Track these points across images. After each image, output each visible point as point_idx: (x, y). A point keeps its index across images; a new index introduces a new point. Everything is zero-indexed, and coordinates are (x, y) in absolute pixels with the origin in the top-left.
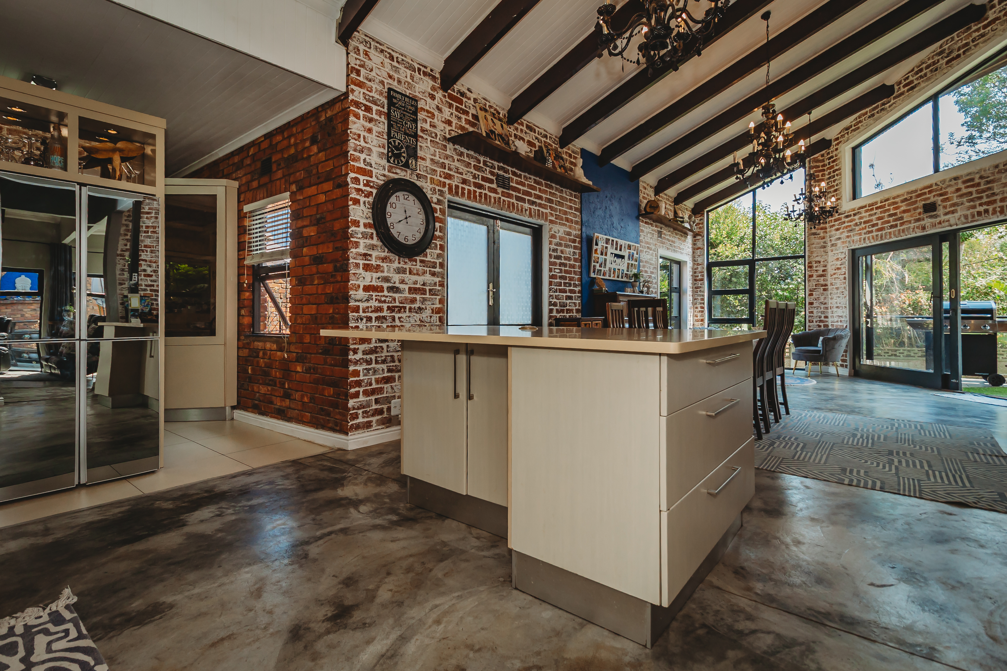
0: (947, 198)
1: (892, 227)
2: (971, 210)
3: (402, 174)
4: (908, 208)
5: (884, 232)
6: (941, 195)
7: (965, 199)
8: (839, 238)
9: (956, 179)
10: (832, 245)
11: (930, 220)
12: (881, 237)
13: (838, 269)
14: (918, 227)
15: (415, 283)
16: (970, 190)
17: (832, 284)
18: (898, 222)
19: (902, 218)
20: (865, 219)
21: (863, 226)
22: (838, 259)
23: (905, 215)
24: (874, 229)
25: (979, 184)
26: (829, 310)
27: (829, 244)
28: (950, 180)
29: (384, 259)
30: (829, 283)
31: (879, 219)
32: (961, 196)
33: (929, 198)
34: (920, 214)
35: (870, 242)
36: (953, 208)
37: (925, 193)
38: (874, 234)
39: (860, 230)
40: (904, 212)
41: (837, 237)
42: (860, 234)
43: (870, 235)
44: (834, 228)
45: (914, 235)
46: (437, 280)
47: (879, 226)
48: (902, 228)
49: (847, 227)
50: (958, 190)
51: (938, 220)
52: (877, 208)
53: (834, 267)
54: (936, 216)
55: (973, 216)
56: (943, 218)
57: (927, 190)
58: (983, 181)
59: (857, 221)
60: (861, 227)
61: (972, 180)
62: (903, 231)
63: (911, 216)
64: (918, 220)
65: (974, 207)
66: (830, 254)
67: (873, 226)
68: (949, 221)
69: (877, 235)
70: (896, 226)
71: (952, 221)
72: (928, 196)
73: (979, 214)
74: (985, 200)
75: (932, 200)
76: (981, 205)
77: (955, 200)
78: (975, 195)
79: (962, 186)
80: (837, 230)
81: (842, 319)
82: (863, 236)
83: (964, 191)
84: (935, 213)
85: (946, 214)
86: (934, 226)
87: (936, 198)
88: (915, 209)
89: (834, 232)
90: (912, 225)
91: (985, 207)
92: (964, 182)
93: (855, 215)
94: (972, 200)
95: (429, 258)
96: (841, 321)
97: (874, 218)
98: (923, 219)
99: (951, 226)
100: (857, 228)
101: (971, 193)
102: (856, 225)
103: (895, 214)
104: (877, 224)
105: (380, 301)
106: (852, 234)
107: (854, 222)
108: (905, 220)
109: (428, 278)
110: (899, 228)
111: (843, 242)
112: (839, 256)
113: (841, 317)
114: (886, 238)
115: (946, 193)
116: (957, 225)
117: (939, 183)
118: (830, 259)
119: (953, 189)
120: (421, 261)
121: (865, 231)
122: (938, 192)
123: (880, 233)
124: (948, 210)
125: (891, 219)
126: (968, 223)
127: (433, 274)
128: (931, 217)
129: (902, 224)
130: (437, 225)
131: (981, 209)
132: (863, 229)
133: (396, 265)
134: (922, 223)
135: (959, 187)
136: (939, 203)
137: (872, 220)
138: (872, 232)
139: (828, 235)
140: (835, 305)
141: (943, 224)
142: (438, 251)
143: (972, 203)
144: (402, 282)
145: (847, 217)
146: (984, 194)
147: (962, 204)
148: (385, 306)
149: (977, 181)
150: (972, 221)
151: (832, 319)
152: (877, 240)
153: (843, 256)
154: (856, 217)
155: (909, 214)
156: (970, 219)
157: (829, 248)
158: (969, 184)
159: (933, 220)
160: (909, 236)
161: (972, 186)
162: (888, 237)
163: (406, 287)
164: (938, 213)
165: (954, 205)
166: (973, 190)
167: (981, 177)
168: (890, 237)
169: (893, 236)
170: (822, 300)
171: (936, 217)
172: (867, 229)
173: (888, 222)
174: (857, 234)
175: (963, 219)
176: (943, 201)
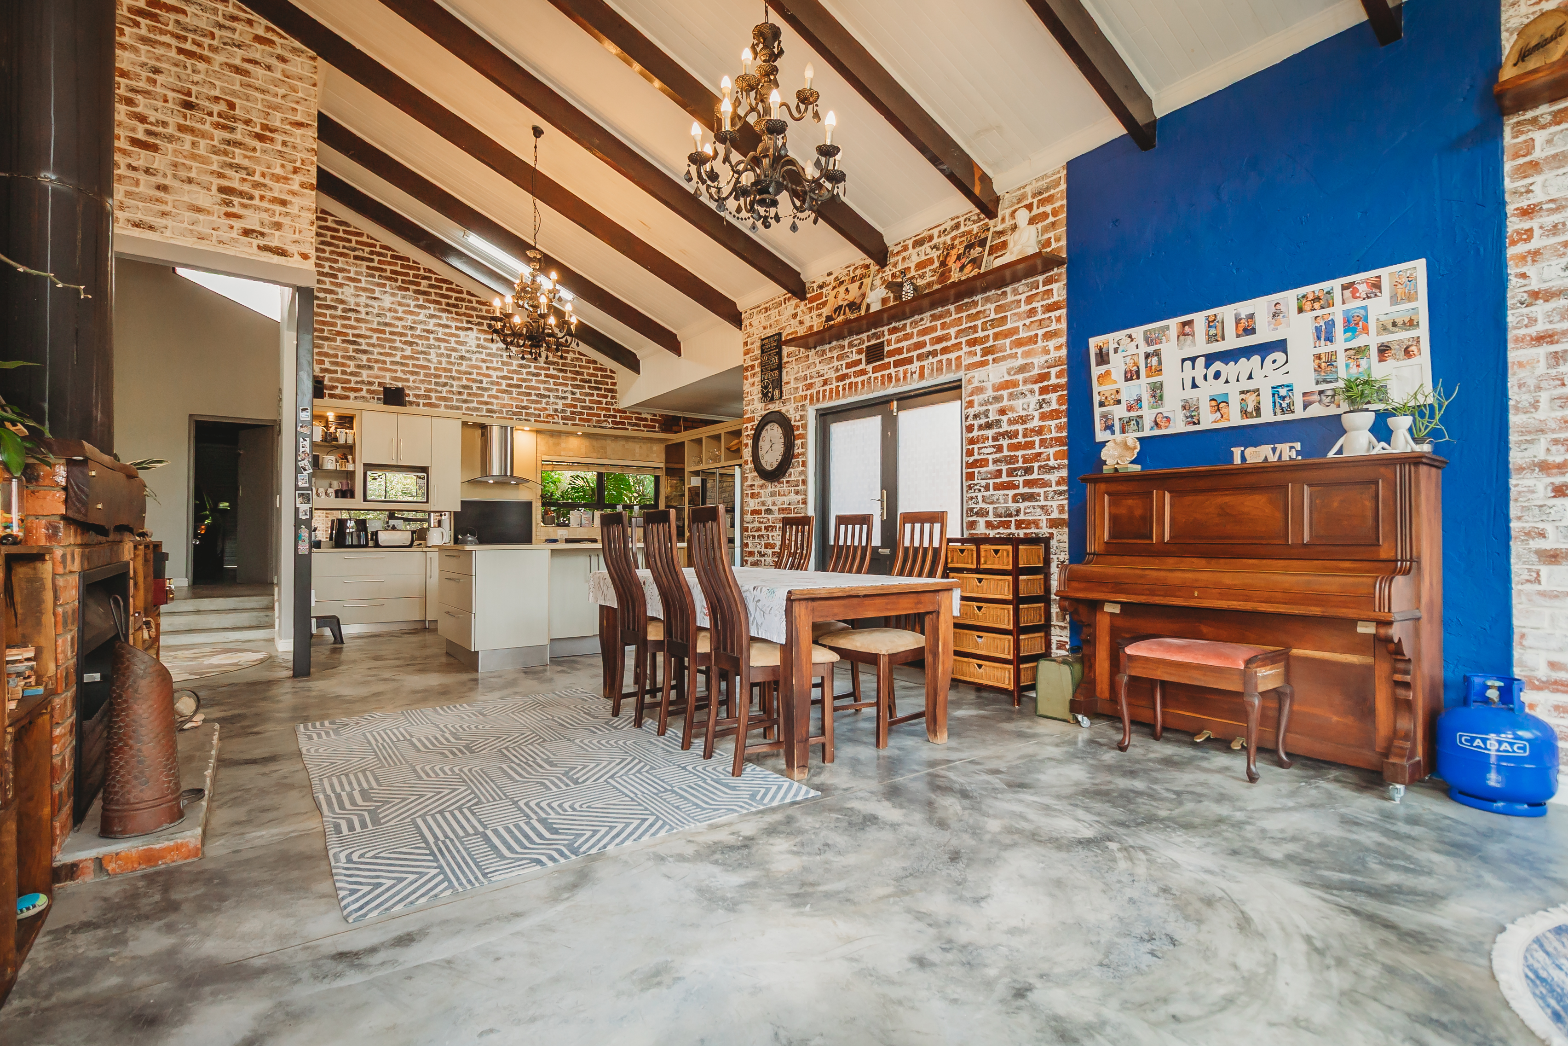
3: (774, 407)
15: (783, 503)
29: (761, 486)
46: (800, 497)
95: (793, 478)
105: (760, 522)
109: (793, 497)
120: (788, 482)
127: (797, 493)
130: (798, 442)
133: (769, 489)
142: (801, 468)
144: (774, 504)
148: (763, 526)
163: (776, 508)
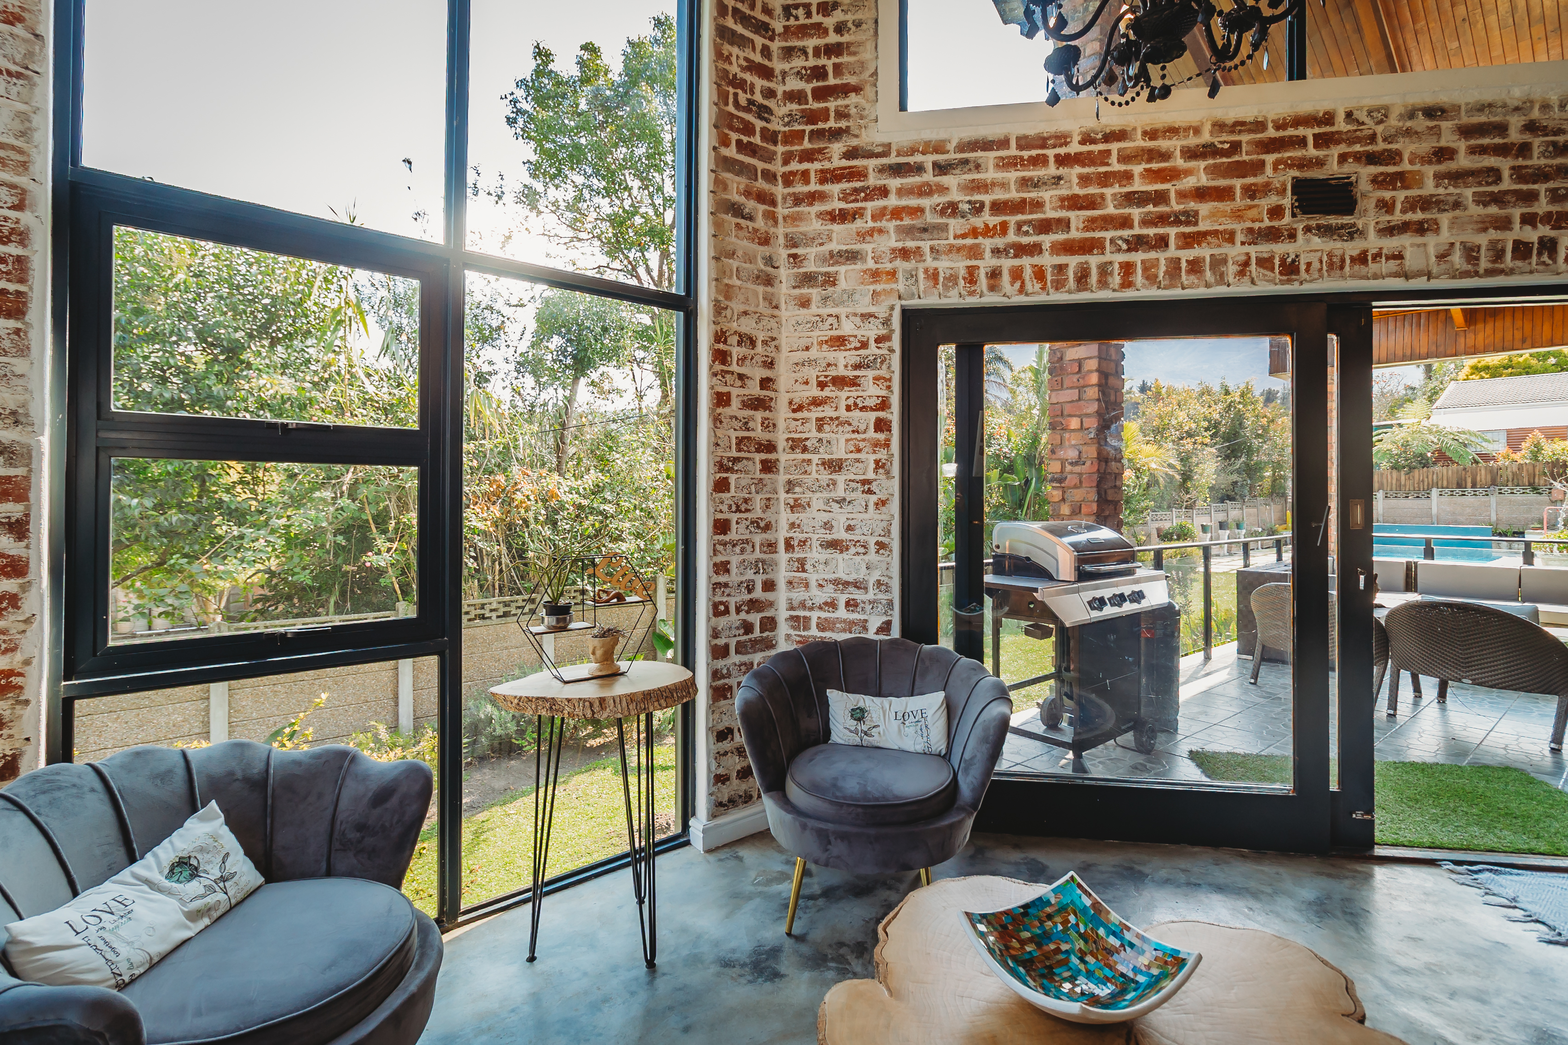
0: (1401, 175)
1: (1137, 243)
2: (1493, 234)
4: (1222, 182)
5: (1094, 261)
6: (1372, 159)
7: (1468, 193)
8: (852, 256)
9: (1432, 112)
10: (808, 279)
11: (1316, 241)
12: (1082, 277)
13: (840, 382)
14: (1265, 263)
16: (1491, 161)
17: (798, 444)
18: (1172, 232)
19: (1191, 218)
20: (999, 195)
21: (988, 218)
22: (839, 342)
23: (1204, 208)
24: (1047, 240)
25: (1524, 150)
26: (782, 556)
27: (785, 273)
28: (1411, 115)
30: (781, 438)
31: (1074, 203)
32: (1458, 177)
33: (1320, 163)
34: (1276, 212)
35: (1022, 290)
36: (1419, 216)
37: (1302, 142)
38: (1047, 260)
39: (974, 233)
40: (1201, 194)
41: (835, 246)
42: (975, 252)
43: (1026, 262)
44: (818, 207)
45: (1241, 288)
47: (1075, 234)
48: (1186, 255)
49: (897, 213)
50: (1443, 154)
51: (1352, 248)
52: (1063, 161)
53: (812, 373)
54: (1353, 233)
55: (1498, 254)
56: (1373, 242)
57: (1309, 133)
58: (1537, 142)
59: (955, 196)
60: (978, 222)
61: (1501, 129)
62: (1195, 266)
63: (1237, 215)
64: (1273, 235)
65: (1504, 224)
66: (788, 313)
67: (1045, 227)
68: (1399, 257)
69: (1061, 269)
70: (1162, 242)
71: (1412, 260)
72: (1311, 151)
73: (1522, 250)
74: (1543, 206)
75: (1333, 169)
76: (1529, 220)
77: (1429, 188)
78: (1507, 184)
79: (1462, 146)
80: (842, 217)
81: (859, 595)
82: (988, 262)
83: (1464, 161)
84: (1346, 220)
85: (1390, 231)
86: (1336, 265)
87: (1350, 167)
88: (1251, 192)
89: (815, 226)
90: (1236, 252)
91: (1545, 230)
92: (1466, 132)
93: (941, 169)
94: (1497, 199)
96: (851, 605)
97: (1047, 195)
98: (1292, 236)
99: (1407, 277)
100: (955, 225)
101: (1495, 174)
102: (952, 209)
103: (1161, 198)
104: (1064, 224)
106: (926, 246)
107: (938, 199)
108: (1203, 226)
110: (1172, 251)
111: (875, 275)
112: (847, 328)
113: (857, 585)
114: (1103, 284)
115: (1393, 157)
116: (1430, 276)
117: (1362, 116)
118: (787, 338)
119: (1425, 146)
121: (999, 242)
122: (1358, 148)
123: (1073, 261)
124: (1398, 217)
125: (1136, 213)
126: (1477, 274)
128: (1326, 231)
129: (1188, 241)
131: (1532, 235)
132: (988, 231)
134: (1280, 249)
135: (1443, 143)
136: (1364, 186)
137: (1038, 205)
138: (1035, 249)
139: (781, 231)
140: (816, 537)
141: (1373, 267)
143: (1493, 210)
145: (898, 170)
146: (1541, 188)
147: (1457, 205)
149: (1515, 136)
150: (1489, 273)
151: (799, 595)
152: (1059, 285)
153: (872, 331)
154: (950, 181)
155: (1226, 206)
156: (1484, 264)
157: (784, 289)
158: (1486, 141)
159: (1337, 246)
160: (1220, 291)
161: (1502, 150)
162: (1116, 280)
164: (1360, 225)
165: (1425, 203)
166: (1505, 164)
167: (1531, 127)
168: (1127, 284)
169: (1139, 278)
170: (757, 513)
171: (1351, 236)
172: (1012, 237)
173: (1125, 222)
174: (951, 249)
175: (1457, 259)
176: (1378, 182)
